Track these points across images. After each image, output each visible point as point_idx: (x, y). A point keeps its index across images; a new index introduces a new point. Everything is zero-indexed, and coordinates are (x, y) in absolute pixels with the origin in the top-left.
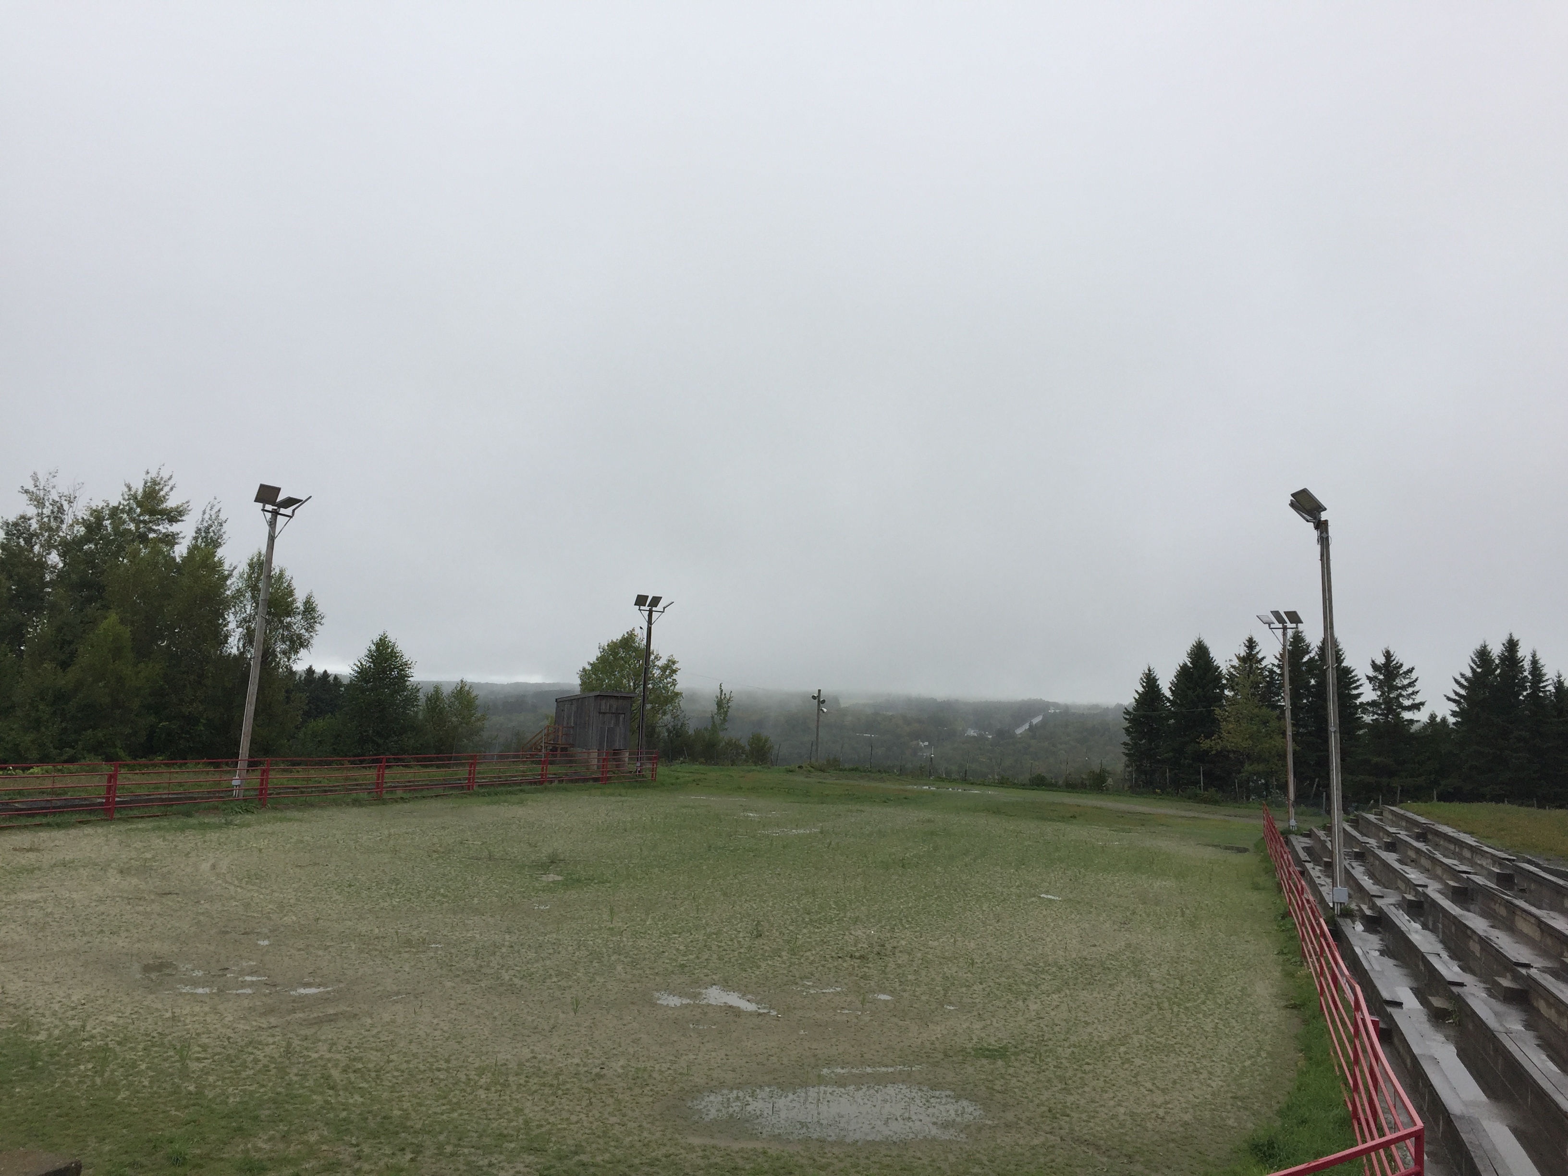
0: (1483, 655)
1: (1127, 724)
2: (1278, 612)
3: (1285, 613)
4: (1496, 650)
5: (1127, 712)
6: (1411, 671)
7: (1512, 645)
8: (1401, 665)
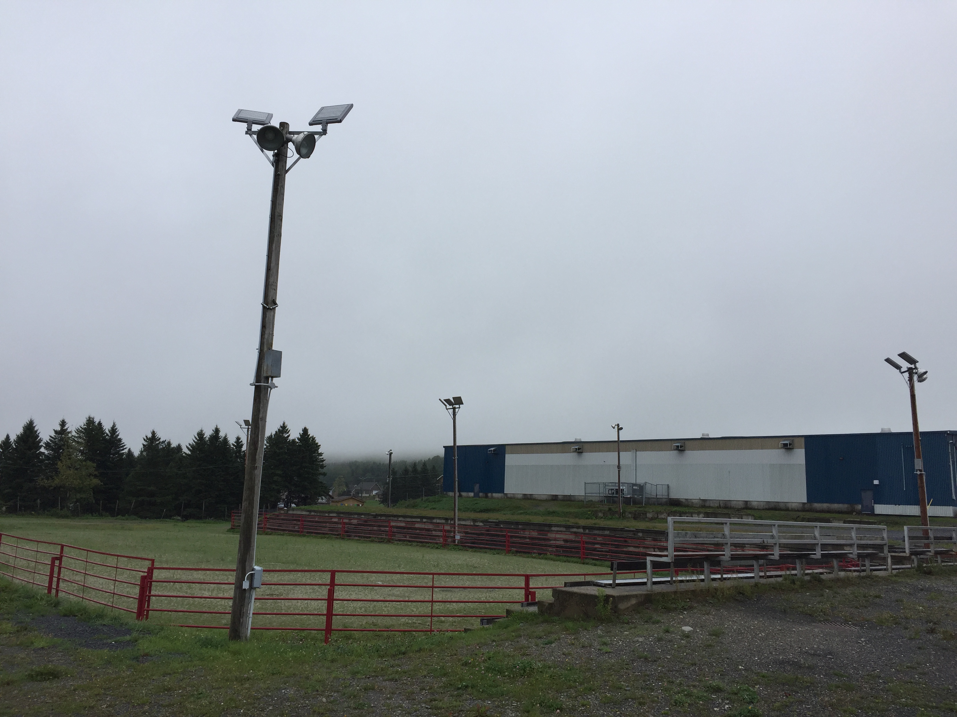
0: (201, 435)
7: (217, 431)
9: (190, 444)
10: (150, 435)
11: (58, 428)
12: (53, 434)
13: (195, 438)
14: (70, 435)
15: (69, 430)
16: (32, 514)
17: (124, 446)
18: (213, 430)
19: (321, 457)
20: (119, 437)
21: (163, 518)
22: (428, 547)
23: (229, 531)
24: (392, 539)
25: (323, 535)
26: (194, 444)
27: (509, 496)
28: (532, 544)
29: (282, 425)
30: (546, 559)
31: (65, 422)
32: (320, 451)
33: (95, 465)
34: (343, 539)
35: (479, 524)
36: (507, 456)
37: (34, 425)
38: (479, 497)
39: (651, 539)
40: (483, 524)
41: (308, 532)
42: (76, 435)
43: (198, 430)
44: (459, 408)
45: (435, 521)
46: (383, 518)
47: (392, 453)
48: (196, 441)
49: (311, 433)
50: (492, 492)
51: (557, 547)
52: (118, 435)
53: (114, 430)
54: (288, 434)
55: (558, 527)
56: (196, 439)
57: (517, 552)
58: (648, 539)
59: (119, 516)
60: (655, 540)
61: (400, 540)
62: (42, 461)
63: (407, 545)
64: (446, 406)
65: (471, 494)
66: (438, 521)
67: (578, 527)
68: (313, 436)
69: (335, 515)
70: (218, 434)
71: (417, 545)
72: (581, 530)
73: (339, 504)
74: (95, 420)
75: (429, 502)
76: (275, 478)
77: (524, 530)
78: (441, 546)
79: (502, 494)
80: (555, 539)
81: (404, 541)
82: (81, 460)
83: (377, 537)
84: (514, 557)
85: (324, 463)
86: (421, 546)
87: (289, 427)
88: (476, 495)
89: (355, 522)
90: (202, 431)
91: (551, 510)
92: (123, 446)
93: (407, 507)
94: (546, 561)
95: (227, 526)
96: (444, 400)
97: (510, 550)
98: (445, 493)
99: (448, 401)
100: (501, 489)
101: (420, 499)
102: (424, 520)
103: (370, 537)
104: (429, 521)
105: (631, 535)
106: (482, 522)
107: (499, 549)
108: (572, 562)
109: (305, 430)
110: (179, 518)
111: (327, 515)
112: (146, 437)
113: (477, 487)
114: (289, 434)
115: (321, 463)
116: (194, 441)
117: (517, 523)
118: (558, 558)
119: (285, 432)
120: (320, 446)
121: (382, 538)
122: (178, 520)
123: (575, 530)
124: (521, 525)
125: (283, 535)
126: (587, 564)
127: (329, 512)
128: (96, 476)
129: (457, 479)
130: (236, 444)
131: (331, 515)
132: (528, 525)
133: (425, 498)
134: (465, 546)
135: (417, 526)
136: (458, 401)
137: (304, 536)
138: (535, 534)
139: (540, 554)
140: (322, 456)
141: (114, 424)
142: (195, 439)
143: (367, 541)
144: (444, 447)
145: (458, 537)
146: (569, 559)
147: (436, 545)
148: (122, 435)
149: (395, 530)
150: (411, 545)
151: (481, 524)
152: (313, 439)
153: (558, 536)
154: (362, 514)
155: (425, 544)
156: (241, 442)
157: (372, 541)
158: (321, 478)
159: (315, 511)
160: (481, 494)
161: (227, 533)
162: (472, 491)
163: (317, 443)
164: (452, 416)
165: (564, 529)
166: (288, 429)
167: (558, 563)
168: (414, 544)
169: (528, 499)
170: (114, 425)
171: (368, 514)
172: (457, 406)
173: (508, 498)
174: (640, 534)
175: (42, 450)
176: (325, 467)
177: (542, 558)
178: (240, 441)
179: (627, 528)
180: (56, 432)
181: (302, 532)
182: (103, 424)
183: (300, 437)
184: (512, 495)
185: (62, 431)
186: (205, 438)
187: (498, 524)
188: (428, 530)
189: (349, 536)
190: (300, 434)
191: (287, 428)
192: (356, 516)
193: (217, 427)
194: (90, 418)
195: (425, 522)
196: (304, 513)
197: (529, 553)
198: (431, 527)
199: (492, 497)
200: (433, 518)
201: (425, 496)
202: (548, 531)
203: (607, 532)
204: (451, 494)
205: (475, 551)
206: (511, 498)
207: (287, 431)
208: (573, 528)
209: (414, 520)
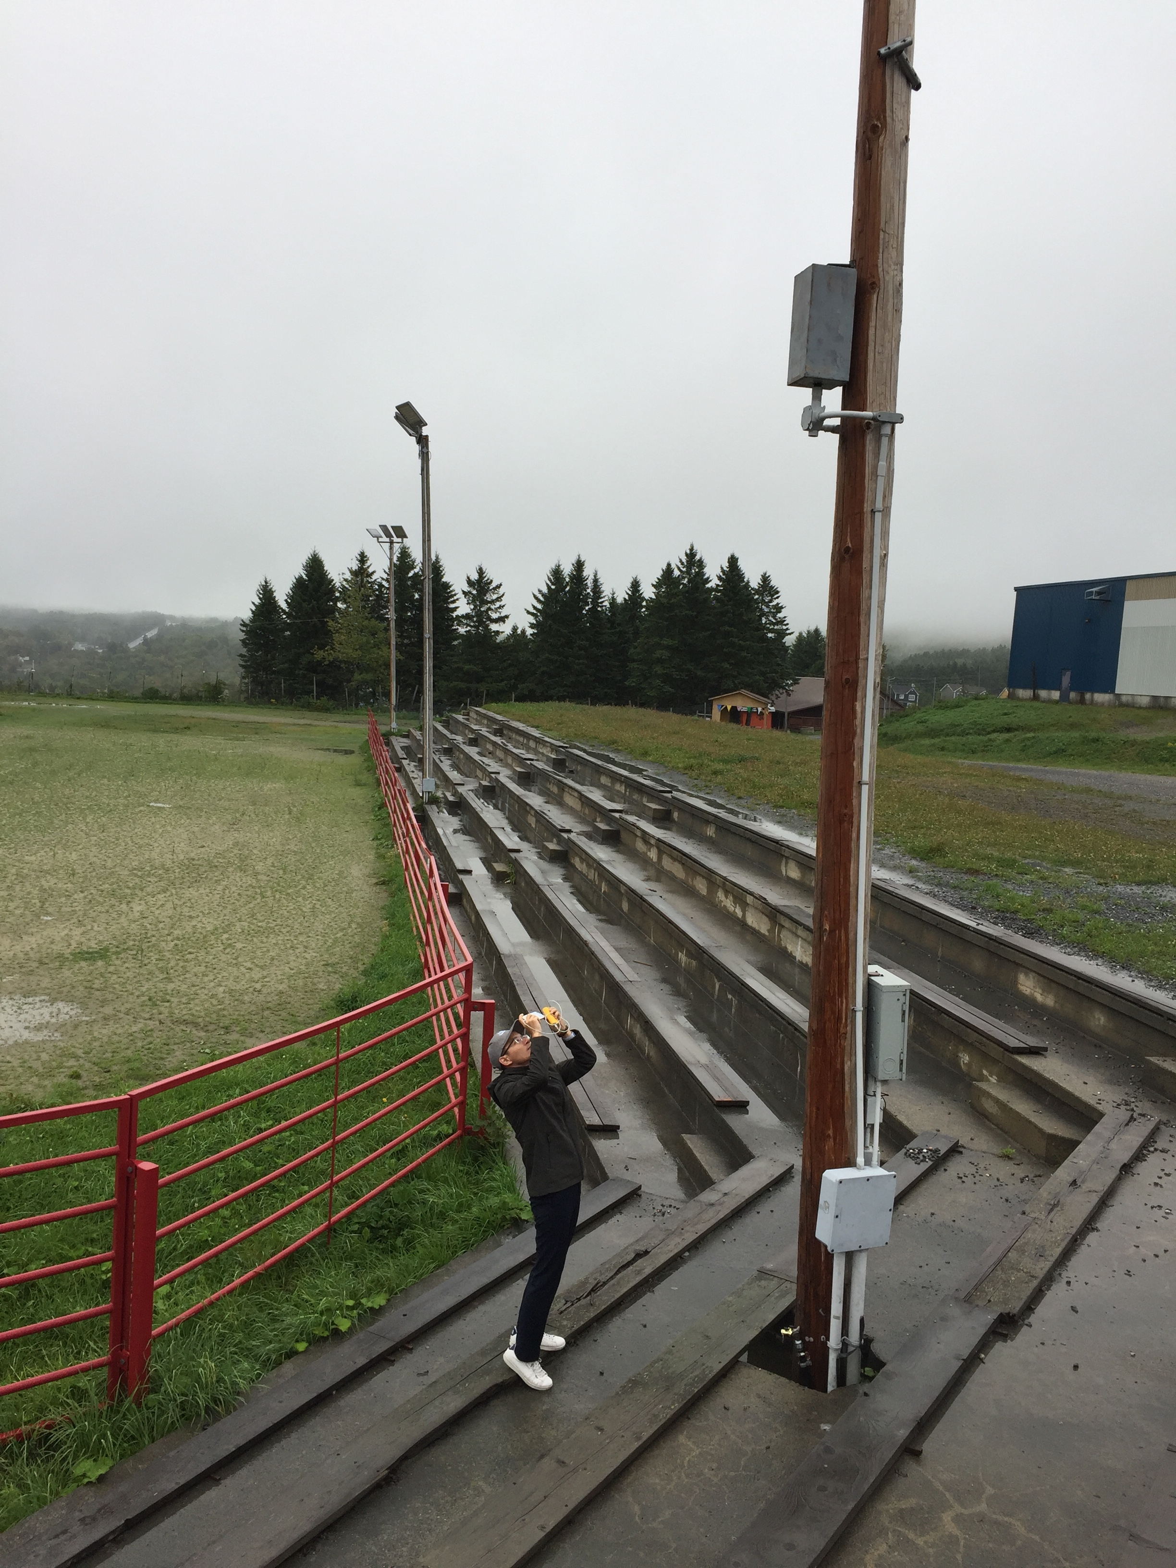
0: (557, 573)
1: (242, 636)
2: (385, 526)
3: (392, 527)
4: (567, 569)
5: (244, 624)
6: (499, 586)
7: (579, 565)
8: (492, 581)
9: (540, 591)
10: (475, 576)
11: (356, 566)
16: (272, 704)
17: (455, 595)
18: (573, 564)
27: (1124, 699)
31: (365, 556)
36: (1128, 605)
37: (321, 560)
38: (1069, 701)
50: (1093, 690)
54: (704, 573)
65: (1056, 695)
70: (583, 572)
79: (1112, 696)
87: (702, 554)
88: (1064, 698)
90: (557, 566)
100: (1109, 685)
109: (732, 563)
113: (1066, 680)
114: (703, 569)
116: (547, 586)
144: (1016, 589)
160: (1073, 695)
162: (1057, 687)
169: (1161, 708)
173: (1122, 705)
175: (339, 604)
180: (353, 572)
183: (724, 578)
184: (1130, 698)
185: (362, 572)
186: (564, 578)
190: (722, 568)
191: (698, 557)
193: (578, 553)
199: (1092, 702)
206: (1127, 705)
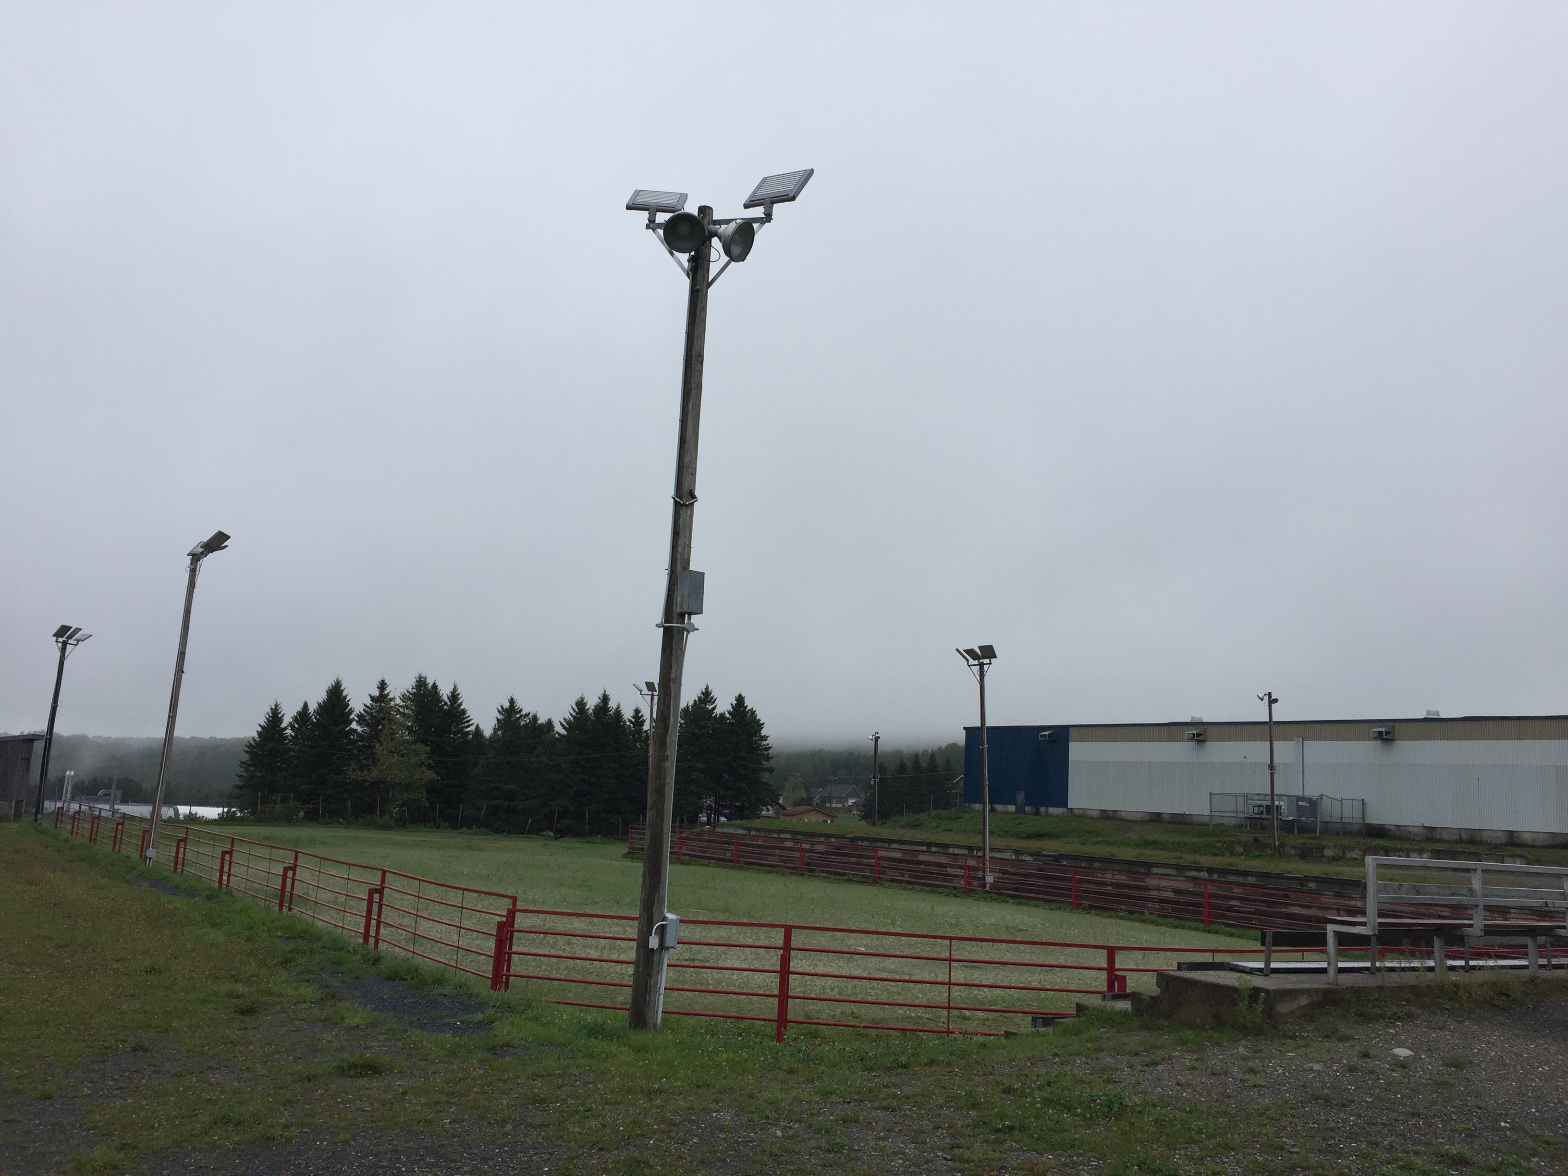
0: (581, 704)
1: (245, 757)
5: (248, 745)
7: (605, 699)
8: (521, 710)
9: (565, 719)
10: (507, 705)
11: (376, 693)
12: (369, 702)
13: (573, 709)
14: (392, 703)
15: (391, 696)
16: (340, 823)
17: (470, 720)
18: (599, 698)
19: (765, 743)
20: (462, 707)
21: (529, 832)
22: (940, 893)
23: (625, 856)
24: (882, 879)
25: (771, 868)
26: (572, 719)
27: (1076, 812)
28: (1118, 895)
29: (704, 691)
30: (1143, 921)
31: (386, 684)
32: (764, 732)
33: (428, 749)
34: (802, 875)
35: (1026, 859)
36: (1072, 745)
37: (342, 688)
38: (1025, 813)
39: (1332, 893)
40: (1032, 859)
41: (746, 863)
42: (402, 704)
43: (576, 697)
44: (990, 664)
45: (951, 850)
46: (866, 843)
47: (879, 737)
48: (574, 714)
49: (749, 703)
50: (1047, 805)
51: (1162, 901)
52: (461, 704)
53: (454, 696)
54: (713, 706)
55: (1163, 867)
56: (575, 711)
57: (1092, 907)
58: (1328, 893)
59: (464, 829)
60: (1339, 895)
61: (893, 881)
62: (354, 742)
63: (905, 889)
64: (968, 660)
65: (1012, 808)
66: (956, 851)
67: (1199, 869)
68: (752, 709)
69: (788, 836)
70: (607, 704)
71: (921, 890)
72: (1205, 875)
73: (794, 820)
74: (428, 681)
75: (941, 819)
76: (695, 775)
77: (1103, 870)
78: (962, 893)
79: (1065, 810)
80: (1158, 889)
81: (901, 882)
82: (409, 742)
83: (857, 875)
84: (1087, 916)
85: (770, 751)
86: (929, 892)
87: (715, 694)
88: (1018, 810)
89: (820, 848)
90: (582, 699)
91: (1150, 838)
92: (468, 721)
93: (906, 826)
94: (1143, 925)
95: (623, 848)
96: (965, 651)
97: (1080, 904)
98: (967, 805)
99: (971, 652)
100: (1062, 801)
101: (926, 814)
102: (934, 849)
103: (845, 874)
104: (941, 851)
105: (1294, 885)
106: (1030, 854)
107: (1061, 902)
108: (1190, 928)
109: (740, 699)
110: (551, 834)
111: (776, 835)
112: (502, 707)
113: (1021, 797)
114: (715, 704)
115: (766, 753)
116: (571, 714)
117: (1091, 859)
118: (1163, 920)
119: (709, 702)
120: (763, 724)
121: (864, 876)
122: (550, 836)
123: (1194, 874)
124: (1097, 862)
125: (708, 865)
126: (1216, 932)
127: (780, 832)
128: (429, 767)
129: (987, 783)
130: (633, 720)
131: (782, 836)
132: (1110, 862)
133: (933, 813)
134: (1003, 894)
135: (922, 858)
136: (988, 652)
137: (741, 868)
138: (1122, 878)
139: (1131, 913)
140: (766, 740)
141: (455, 686)
142: (572, 712)
143: (839, 879)
144: (965, 728)
145: (989, 879)
146: (1183, 922)
147: (954, 892)
148: (467, 703)
149: (886, 864)
150: (911, 889)
151: (1029, 858)
152: (753, 713)
153: (1163, 883)
154: (830, 836)
155: (935, 889)
156: (642, 716)
157: (849, 881)
158: (766, 777)
159: (757, 830)
160: (1027, 809)
161: (623, 859)
162: (1013, 803)
163: (759, 720)
164: (978, 678)
165: (1173, 872)
166: (713, 697)
167: (1163, 929)
168: (918, 888)
169: (1109, 818)
170: (455, 689)
171: (843, 837)
172: (986, 661)
173: (1075, 815)
174: (1312, 885)
175: (354, 725)
176: (772, 758)
177: (1136, 920)
178: (640, 715)
179: (1288, 873)
180: (373, 698)
181: (738, 862)
182: (439, 687)
183: (731, 710)
184: (1081, 812)
185: (381, 698)
186: (588, 709)
187: (1058, 858)
188: (940, 865)
189: (811, 871)
190: (732, 705)
191: (712, 695)
192: (822, 839)
193: (605, 692)
194: (420, 677)
195: (934, 852)
196: (740, 832)
197: (1111, 909)
198: (944, 860)
199: (1047, 814)
200: (948, 846)
201: (935, 809)
202: (1147, 874)
203: (1251, 880)
204: (977, 807)
205: (1019, 904)
206: (1079, 816)
207: (712, 701)
208: (1191, 870)
209: (916, 848)
